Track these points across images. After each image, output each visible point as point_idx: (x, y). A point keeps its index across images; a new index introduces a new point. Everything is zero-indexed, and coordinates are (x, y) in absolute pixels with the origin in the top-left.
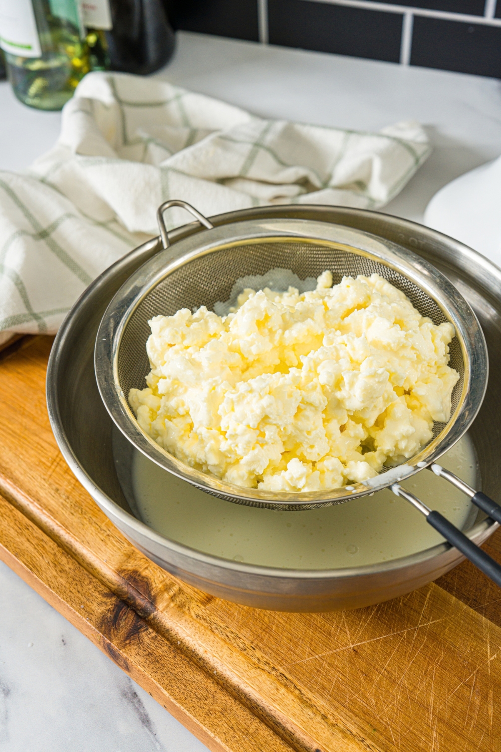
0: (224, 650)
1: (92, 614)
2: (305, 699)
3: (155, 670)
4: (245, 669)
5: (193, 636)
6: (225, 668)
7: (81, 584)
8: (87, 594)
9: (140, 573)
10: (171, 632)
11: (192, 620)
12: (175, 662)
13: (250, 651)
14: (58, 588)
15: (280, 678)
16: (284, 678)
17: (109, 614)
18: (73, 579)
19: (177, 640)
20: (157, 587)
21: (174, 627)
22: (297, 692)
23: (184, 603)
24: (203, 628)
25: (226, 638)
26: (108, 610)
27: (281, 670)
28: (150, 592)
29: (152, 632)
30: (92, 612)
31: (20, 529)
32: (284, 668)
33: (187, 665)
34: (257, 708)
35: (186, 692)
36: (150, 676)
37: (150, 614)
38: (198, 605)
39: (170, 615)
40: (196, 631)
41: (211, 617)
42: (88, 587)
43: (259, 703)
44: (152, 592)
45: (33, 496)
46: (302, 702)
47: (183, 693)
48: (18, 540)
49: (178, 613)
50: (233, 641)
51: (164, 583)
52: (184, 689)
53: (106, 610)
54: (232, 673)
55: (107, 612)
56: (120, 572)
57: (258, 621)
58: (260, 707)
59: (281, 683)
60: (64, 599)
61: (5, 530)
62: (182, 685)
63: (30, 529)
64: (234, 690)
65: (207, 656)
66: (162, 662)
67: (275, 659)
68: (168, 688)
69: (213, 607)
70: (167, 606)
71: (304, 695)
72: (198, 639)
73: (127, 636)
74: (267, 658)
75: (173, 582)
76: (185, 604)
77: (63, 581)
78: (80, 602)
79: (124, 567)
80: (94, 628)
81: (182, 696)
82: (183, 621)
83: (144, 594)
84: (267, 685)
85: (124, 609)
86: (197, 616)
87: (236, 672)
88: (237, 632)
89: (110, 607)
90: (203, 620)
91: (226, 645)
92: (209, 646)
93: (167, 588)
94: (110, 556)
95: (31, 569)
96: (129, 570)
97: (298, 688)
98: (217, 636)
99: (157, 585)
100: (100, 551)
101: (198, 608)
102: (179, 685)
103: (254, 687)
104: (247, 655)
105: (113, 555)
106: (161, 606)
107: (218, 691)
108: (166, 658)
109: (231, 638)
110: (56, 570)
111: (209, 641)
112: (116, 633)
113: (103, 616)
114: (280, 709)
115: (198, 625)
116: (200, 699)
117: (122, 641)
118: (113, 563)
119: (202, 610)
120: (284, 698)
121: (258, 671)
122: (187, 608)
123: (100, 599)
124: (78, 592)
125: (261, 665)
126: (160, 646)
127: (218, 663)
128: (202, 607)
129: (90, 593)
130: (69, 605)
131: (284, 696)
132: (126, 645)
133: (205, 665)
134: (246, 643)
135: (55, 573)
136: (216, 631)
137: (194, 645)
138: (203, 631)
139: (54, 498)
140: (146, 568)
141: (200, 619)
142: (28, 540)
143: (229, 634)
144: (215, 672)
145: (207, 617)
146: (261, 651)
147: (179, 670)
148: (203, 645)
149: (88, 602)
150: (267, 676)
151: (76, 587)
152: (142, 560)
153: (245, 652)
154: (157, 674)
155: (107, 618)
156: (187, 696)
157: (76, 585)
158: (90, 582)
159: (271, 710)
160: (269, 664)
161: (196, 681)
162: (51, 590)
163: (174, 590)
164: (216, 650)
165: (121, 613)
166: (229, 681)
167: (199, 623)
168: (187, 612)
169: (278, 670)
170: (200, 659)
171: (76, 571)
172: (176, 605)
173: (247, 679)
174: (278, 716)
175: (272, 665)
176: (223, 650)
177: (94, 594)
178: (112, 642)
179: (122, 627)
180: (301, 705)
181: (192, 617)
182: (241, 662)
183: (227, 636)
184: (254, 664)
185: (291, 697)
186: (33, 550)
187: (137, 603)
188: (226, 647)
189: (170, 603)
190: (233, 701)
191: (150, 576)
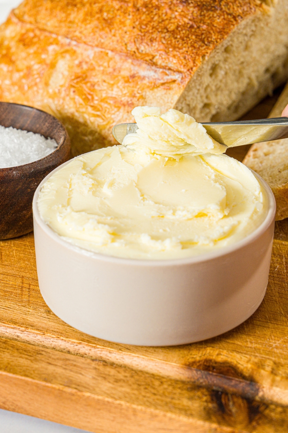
1: (189, 410)
7: (152, 386)
8: (166, 393)
9: (215, 360)
14: (125, 397)
20: (247, 368)
26: (206, 402)
28: (241, 374)
29: (276, 408)
30: (188, 408)
31: (31, 356)
42: (162, 387)
44: (245, 374)
45: (23, 324)
48: (37, 366)
51: (251, 362)
53: (204, 402)
60: (141, 405)
61: (12, 361)
63: (43, 353)
70: (273, 381)
75: (261, 358)
77: (127, 389)
78: (165, 403)
79: (191, 360)
83: (236, 377)
85: (223, 397)
89: (205, 398)
93: (260, 365)
94: (165, 354)
95: (76, 388)
96: (199, 361)
99: (245, 365)
106: (265, 383)
110: (109, 382)
113: (205, 408)
117: (247, 424)
118: (175, 360)
123: (187, 394)
129: (170, 392)
130: (152, 410)
135: (110, 385)
139: (50, 320)
140: (218, 355)
142: (50, 364)
149: (174, 401)
151: (147, 391)
155: (210, 409)
157: (146, 388)
158: (161, 382)
162: (118, 402)
163: (269, 365)
165: (223, 401)
172: (282, 377)
177: (175, 392)
178: (235, 428)
179: (236, 413)
186: (64, 371)
189: (273, 377)
191: (229, 360)
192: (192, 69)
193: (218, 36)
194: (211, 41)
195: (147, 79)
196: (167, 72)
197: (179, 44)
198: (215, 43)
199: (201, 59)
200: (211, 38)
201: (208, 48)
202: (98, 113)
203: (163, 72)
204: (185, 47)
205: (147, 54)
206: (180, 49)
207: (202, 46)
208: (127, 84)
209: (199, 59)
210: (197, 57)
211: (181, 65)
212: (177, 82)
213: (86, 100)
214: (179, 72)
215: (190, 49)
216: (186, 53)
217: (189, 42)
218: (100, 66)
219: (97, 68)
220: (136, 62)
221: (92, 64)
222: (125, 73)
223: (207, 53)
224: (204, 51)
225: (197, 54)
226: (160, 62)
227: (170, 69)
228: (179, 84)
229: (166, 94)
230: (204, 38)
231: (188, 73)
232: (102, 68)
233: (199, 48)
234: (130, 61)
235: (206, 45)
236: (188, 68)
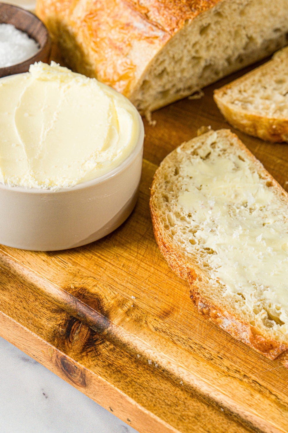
0: (190, 360)
1: (42, 329)
2: (282, 403)
3: (118, 380)
4: (214, 377)
5: (155, 348)
6: (192, 377)
7: (26, 301)
8: (34, 310)
9: (89, 290)
10: (128, 346)
11: (151, 333)
12: (138, 372)
13: (217, 360)
15: (253, 385)
16: (258, 385)
17: (61, 328)
18: (17, 297)
19: (136, 354)
20: (109, 303)
21: (131, 341)
22: (273, 397)
24: (163, 340)
25: (190, 349)
26: (59, 325)
27: (253, 377)
28: (102, 308)
29: (110, 345)
30: (42, 327)
32: (256, 376)
33: (151, 375)
34: (231, 415)
35: (154, 400)
36: (113, 386)
37: (103, 330)
38: (155, 319)
39: (127, 329)
40: (157, 343)
41: (171, 330)
42: (34, 303)
43: (233, 410)
44: (105, 308)
46: (280, 407)
47: (151, 401)
49: (135, 327)
50: (198, 351)
51: (116, 299)
52: (151, 397)
53: (57, 325)
54: (200, 382)
55: (58, 327)
56: (67, 290)
57: (222, 333)
58: (234, 414)
59: (255, 389)
62: (149, 393)
64: (204, 398)
65: (171, 367)
66: (125, 372)
67: (245, 367)
68: (134, 396)
69: (172, 321)
70: (123, 320)
71: (281, 400)
72: (160, 351)
73: (83, 349)
74: (237, 366)
75: (126, 298)
76: (141, 318)
78: (27, 318)
79: (71, 285)
80: (46, 342)
81: (150, 403)
82: (141, 334)
83: (96, 310)
84: (240, 392)
85: (75, 324)
86: (156, 329)
87: (205, 380)
88: (200, 343)
89: (61, 322)
90: (163, 333)
91: (191, 355)
92: (173, 357)
93: (120, 304)
94: (55, 275)
96: (76, 288)
97: (273, 393)
98: (180, 347)
99: (109, 301)
100: (43, 271)
101: (155, 321)
102: (145, 393)
103: (226, 394)
104: (215, 364)
105: (57, 275)
106: (115, 321)
107: (188, 398)
108: (128, 368)
109: (195, 349)
111: (172, 352)
112: (70, 346)
113: (55, 330)
114: (257, 413)
115: (158, 337)
116: (170, 406)
117: (78, 353)
118: (59, 282)
119: (160, 324)
120: (260, 403)
121: (229, 378)
122: (144, 322)
123: (49, 315)
124: (24, 308)
125: (231, 373)
126: (120, 357)
127: (183, 373)
128: (160, 321)
129: (37, 310)
130: (15, 322)
131: (259, 401)
132: (82, 357)
133: (170, 376)
134: (213, 353)
136: (178, 343)
137: (155, 357)
138: (165, 342)
140: (95, 286)
141: (160, 332)
143: (192, 345)
144: (181, 383)
145: (167, 330)
146: (230, 361)
147: (144, 379)
148: (166, 356)
149: (36, 318)
150: (240, 383)
152: (90, 278)
153: (212, 362)
154: (120, 384)
155: (58, 332)
156: (156, 403)
158: (36, 299)
159: (246, 416)
160: (239, 372)
161: (164, 389)
163: (128, 305)
164: (181, 360)
165: (73, 327)
166: (197, 390)
167: (159, 335)
168: (145, 325)
169: (250, 377)
170: (163, 371)
171: (19, 289)
172: (132, 319)
173: (218, 386)
174: (256, 421)
175: (243, 373)
176: (188, 360)
177: (42, 310)
178: (67, 354)
179: (77, 340)
180: (279, 409)
181: (150, 330)
182: (209, 371)
183: (191, 347)
184: (224, 372)
185: (267, 402)
187: (88, 320)
188: (191, 357)
189: (125, 317)
190: (206, 407)
191: (100, 293)
192: (174, 29)
193: (205, 4)
194: (198, 8)
195: (137, 30)
196: (154, 28)
197: (170, 5)
198: (200, 10)
199: (184, 22)
200: (199, 4)
201: (192, 14)
202: (97, 49)
203: (150, 28)
204: (174, 9)
205: (144, 8)
206: (170, 9)
207: (188, 11)
208: (122, 31)
209: (182, 22)
210: (181, 20)
211: (166, 24)
212: (159, 39)
213: (92, 35)
214: (163, 30)
215: (178, 11)
216: (173, 14)
217: (179, 5)
218: (108, 8)
219: (106, 10)
220: (134, 13)
221: (103, 5)
222: (124, 21)
223: (190, 18)
224: (188, 16)
225: (182, 18)
226: (152, 17)
227: (156, 26)
228: (160, 41)
229: (148, 46)
230: (193, 4)
231: (170, 32)
232: (109, 11)
233: (185, 13)
234: (130, 10)
235: (192, 11)
236: (171, 28)
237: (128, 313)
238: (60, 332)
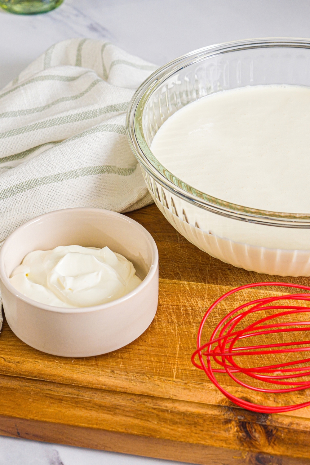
8: (210, 429)
17: (241, 434)
23: (286, 400)
30: (227, 439)
37: (266, 422)
38: (298, 397)
42: (206, 424)
55: (237, 433)
56: (219, 403)
73: (269, 441)
77: (183, 429)
85: (247, 426)
89: (236, 428)
110: (169, 425)
112: (258, 443)
117: (268, 446)
124: (202, 431)
128: (302, 397)
132: (273, 446)
135: (171, 427)
140: (236, 392)
142: (125, 416)
149: (216, 434)
151: (196, 428)
155: (241, 437)
158: (204, 420)
165: (248, 429)
177: (215, 426)
186: (137, 420)
187: (250, 419)
191: (245, 395)
237: (276, 401)
238: (242, 436)
